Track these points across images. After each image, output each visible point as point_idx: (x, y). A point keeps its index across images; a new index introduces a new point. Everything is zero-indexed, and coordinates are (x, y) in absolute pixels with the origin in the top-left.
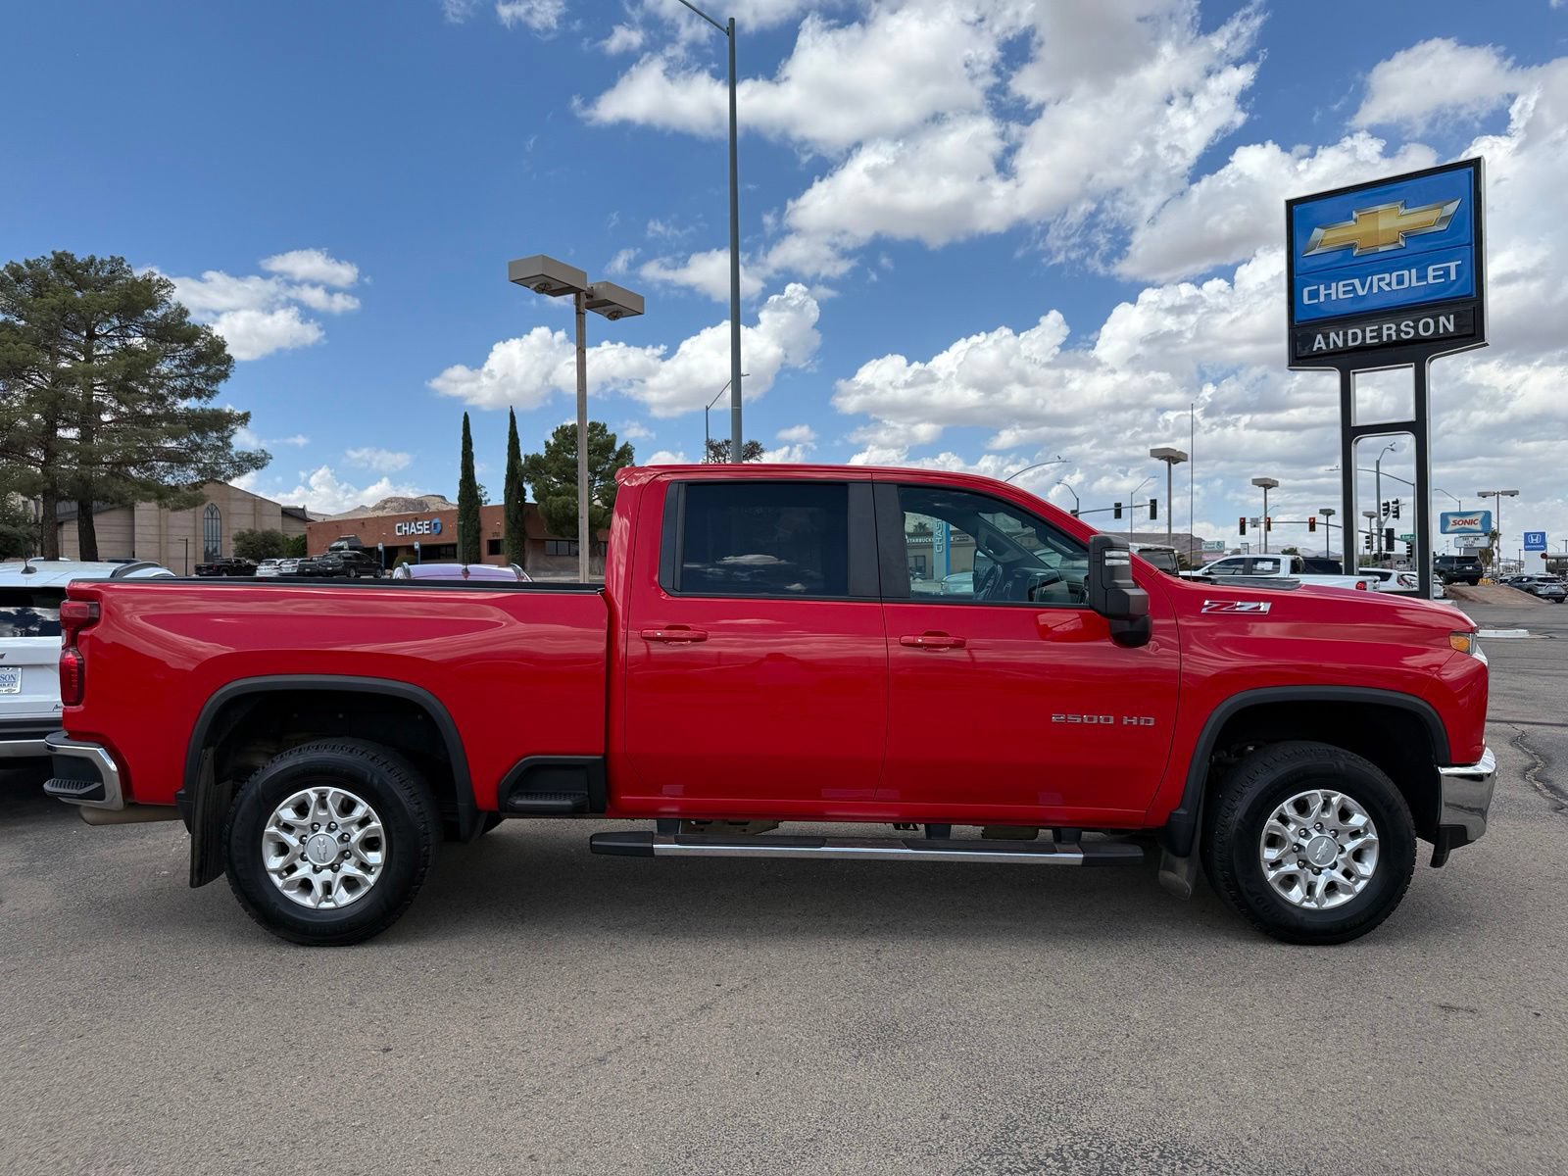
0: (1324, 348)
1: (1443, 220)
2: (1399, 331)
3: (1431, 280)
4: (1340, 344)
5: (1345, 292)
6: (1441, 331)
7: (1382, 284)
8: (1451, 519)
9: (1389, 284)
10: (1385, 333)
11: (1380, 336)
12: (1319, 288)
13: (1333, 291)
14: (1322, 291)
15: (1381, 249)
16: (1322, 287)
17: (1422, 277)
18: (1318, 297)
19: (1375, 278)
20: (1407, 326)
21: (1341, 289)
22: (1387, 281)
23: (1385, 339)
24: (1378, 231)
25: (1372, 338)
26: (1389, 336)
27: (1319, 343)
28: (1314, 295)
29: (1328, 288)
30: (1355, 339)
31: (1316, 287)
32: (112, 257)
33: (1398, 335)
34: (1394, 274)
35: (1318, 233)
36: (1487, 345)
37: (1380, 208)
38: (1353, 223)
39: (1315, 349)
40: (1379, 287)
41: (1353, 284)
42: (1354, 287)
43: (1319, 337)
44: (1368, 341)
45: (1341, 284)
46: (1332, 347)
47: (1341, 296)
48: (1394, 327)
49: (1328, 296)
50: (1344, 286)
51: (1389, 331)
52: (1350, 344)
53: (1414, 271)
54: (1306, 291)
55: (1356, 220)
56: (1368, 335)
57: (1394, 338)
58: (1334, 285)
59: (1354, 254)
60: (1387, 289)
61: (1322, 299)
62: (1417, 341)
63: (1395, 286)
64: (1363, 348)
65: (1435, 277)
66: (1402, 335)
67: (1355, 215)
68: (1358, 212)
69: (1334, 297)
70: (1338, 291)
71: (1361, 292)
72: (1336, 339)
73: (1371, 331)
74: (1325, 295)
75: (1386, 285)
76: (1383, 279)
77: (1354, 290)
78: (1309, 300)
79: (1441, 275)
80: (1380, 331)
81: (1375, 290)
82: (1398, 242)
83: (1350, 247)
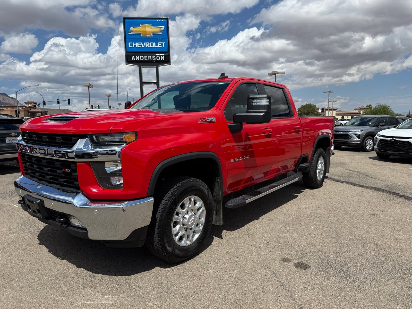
0: (135, 60)
1: (161, 31)
6: (161, 60)
9: (149, 45)
15: (147, 36)
17: (157, 45)
18: (132, 46)
19: (146, 43)
21: (138, 45)
24: (146, 31)
25: (146, 59)
26: (150, 59)
30: (142, 58)
31: (132, 43)
34: (151, 43)
35: (132, 28)
36: (171, 64)
37: (146, 25)
39: (132, 60)
43: (133, 57)
49: (135, 46)
53: (155, 43)
54: (129, 43)
55: (141, 27)
58: (136, 43)
60: (149, 47)
62: (156, 61)
64: (144, 61)
65: (160, 46)
66: (153, 59)
67: (141, 25)
72: (137, 58)
77: (141, 46)
78: (130, 46)
79: (161, 45)
80: (148, 57)
81: (146, 46)
82: (151, 35)
83: (140, 34)
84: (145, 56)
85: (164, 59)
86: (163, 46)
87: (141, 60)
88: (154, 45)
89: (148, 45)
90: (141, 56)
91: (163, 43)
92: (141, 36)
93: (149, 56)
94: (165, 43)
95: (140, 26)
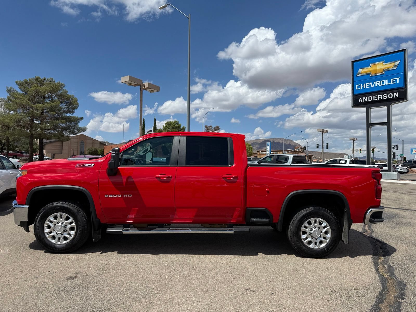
0: (362, 101)
1: (395, 66)
2: (383, 97)
3: (392, 83)
4: (366, 100)
6: (395, 97)
8: (414, 150)
9: (380, 84)
13: (364, 86)
14: (361, 86)
15: (378, 74)
17: (389, 82)
19: (376, 82)
20: (385, 95)
21: (367, 85)
23: (379, 99)
24: (377, 69)
25: (375, 99)
27: (360, 100)
32: (50, 78)
34: (382, 81)
35: (360, 70)
36: (408, 101)
37: (377, 63)
38: (370, 67)
39: (359, 102)
43: (360, 98)
46: (364, 101)
47: (367, 87)
48: (381, 96)
53: (387, 80)
54: (357, 86)
55: (371, 66)
57: (381, 99)
58: (365, 84)
61: (361, 88)
62: (388, 100)
63: (382, 85)
64: (373, 102)
67: (371, 65)
69: (364, 88)
71: (372, 86)
77: (370, 86)
78: (358, 88)
79: (395, 81)
80: (377, 97)
81: (376, 86)
82: (382, 72)
83: (369, 74)
84: (374, 96)
85: (397, 96)
86: (398, 82)
87: (369, 100)
88: (386, 82)
89: (378, 84)
90: (369, 97)
91: (398, 79)
92: (370, 76)
93: (379, 96)
94: (400, 78)
95: (369, 66)
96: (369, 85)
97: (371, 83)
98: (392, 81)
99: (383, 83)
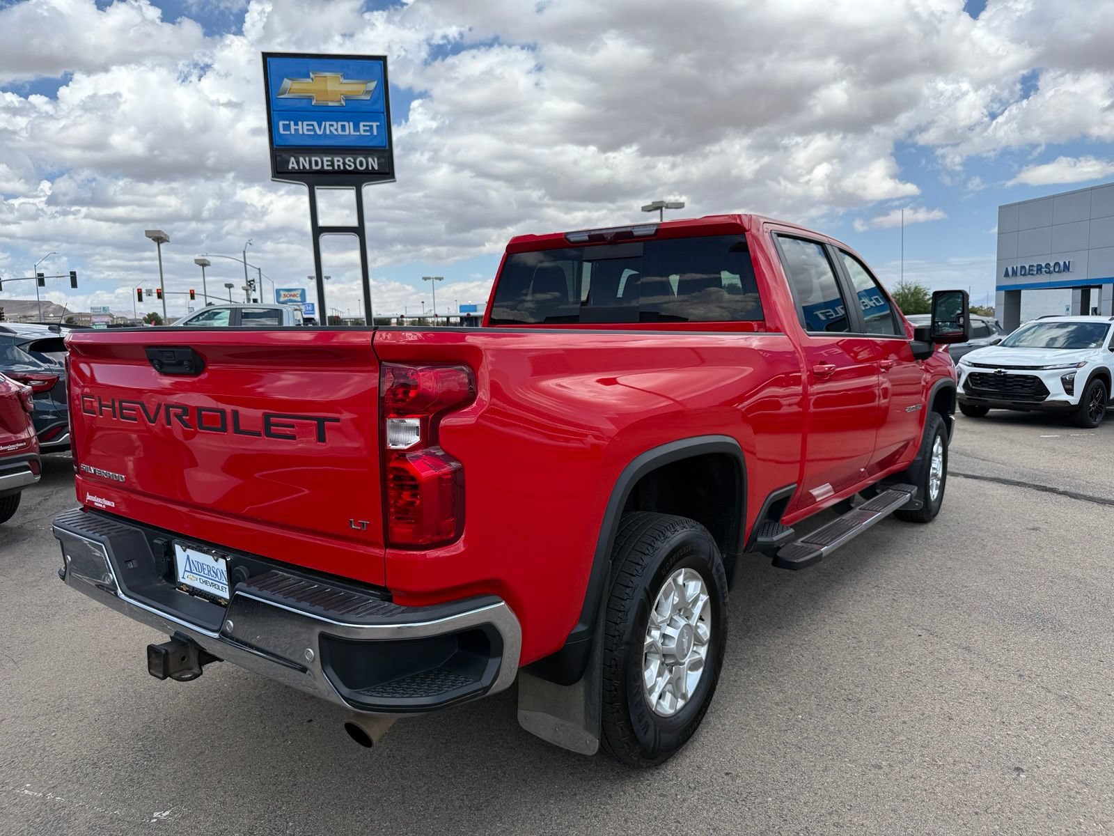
0: (297, 168)
1: (367, 92)
2: (344, 163)
3: (362, 133)
4: (307, 167)
5: (308, 130)
6: (370, 168)
7: (332, 128)
8: (282, 293)
9: (337, 130)
10: (336, 164)
11: (332, 165)
12: (290, 124)
13: (300, 127)
14: (293, 127)
15: (330, 104)
16: (292, 123)
17: (356, 128)
18: (290, 130)
19: (328, 123)
20: (349, 161)
21: (305, 127)
22: (335, 127)
23: (336, 168)
24: (327, 91)
25: (328, 165)
26: (339, 166)
27: (292, 164)
28: (287, 127)
29: (296, 124)
30: (317, 163)
31: (288, 122)
33: (344, 167)
34: (340, 123)
35: (287, 83)
36: (395, 181)
37: (328, 74)
38: (310, 80)
39: (290, 168)
40: (330, 130)
41: (313, 125)
42: (314, 128)
43: (292, 159)
44: (326, 168)
45: (305, 123)
46: (301, 168)
47: (306, 132)
48: (342, 161)
49: (296, 130)
50: (308, 125)
51: (338, 161)
52: (314, 167)
53: (351, 124)
54: (281, 123)
55: (312, 79)
56: (324, 162)
57: (342, 168)
58: (300, 123)
59: (313, 104)
60: (335, 133)
61: (293, 132)
62: (356, 172)
63: (340, 132)
64: (322, 172)
66: (347, 167)
67: (312, 75)
68: (313, 74)
69: (301, 132)
70: (303, 128)
71: (318, 132)
72: (304, 162)
73: (327, 161)
74: (295, 129)
75: (336, 130)
76: (332, 125)
77: (314, 130)
78: (284, 130)
79: (366, 130)
80: (332, 162)
81: (328, 132)
82: (340, 101)
83: (310, 98)
84: (325, 159)
85: (376, 167)
86: (375, 134)
88: (350, 128)
90: (313, 159)
91: (375, 124)
93: (336, 159)
94: (378, 124)
96: (312, 128)
97: (315, 124)
98: (362, 128)
99: (343, 127)
